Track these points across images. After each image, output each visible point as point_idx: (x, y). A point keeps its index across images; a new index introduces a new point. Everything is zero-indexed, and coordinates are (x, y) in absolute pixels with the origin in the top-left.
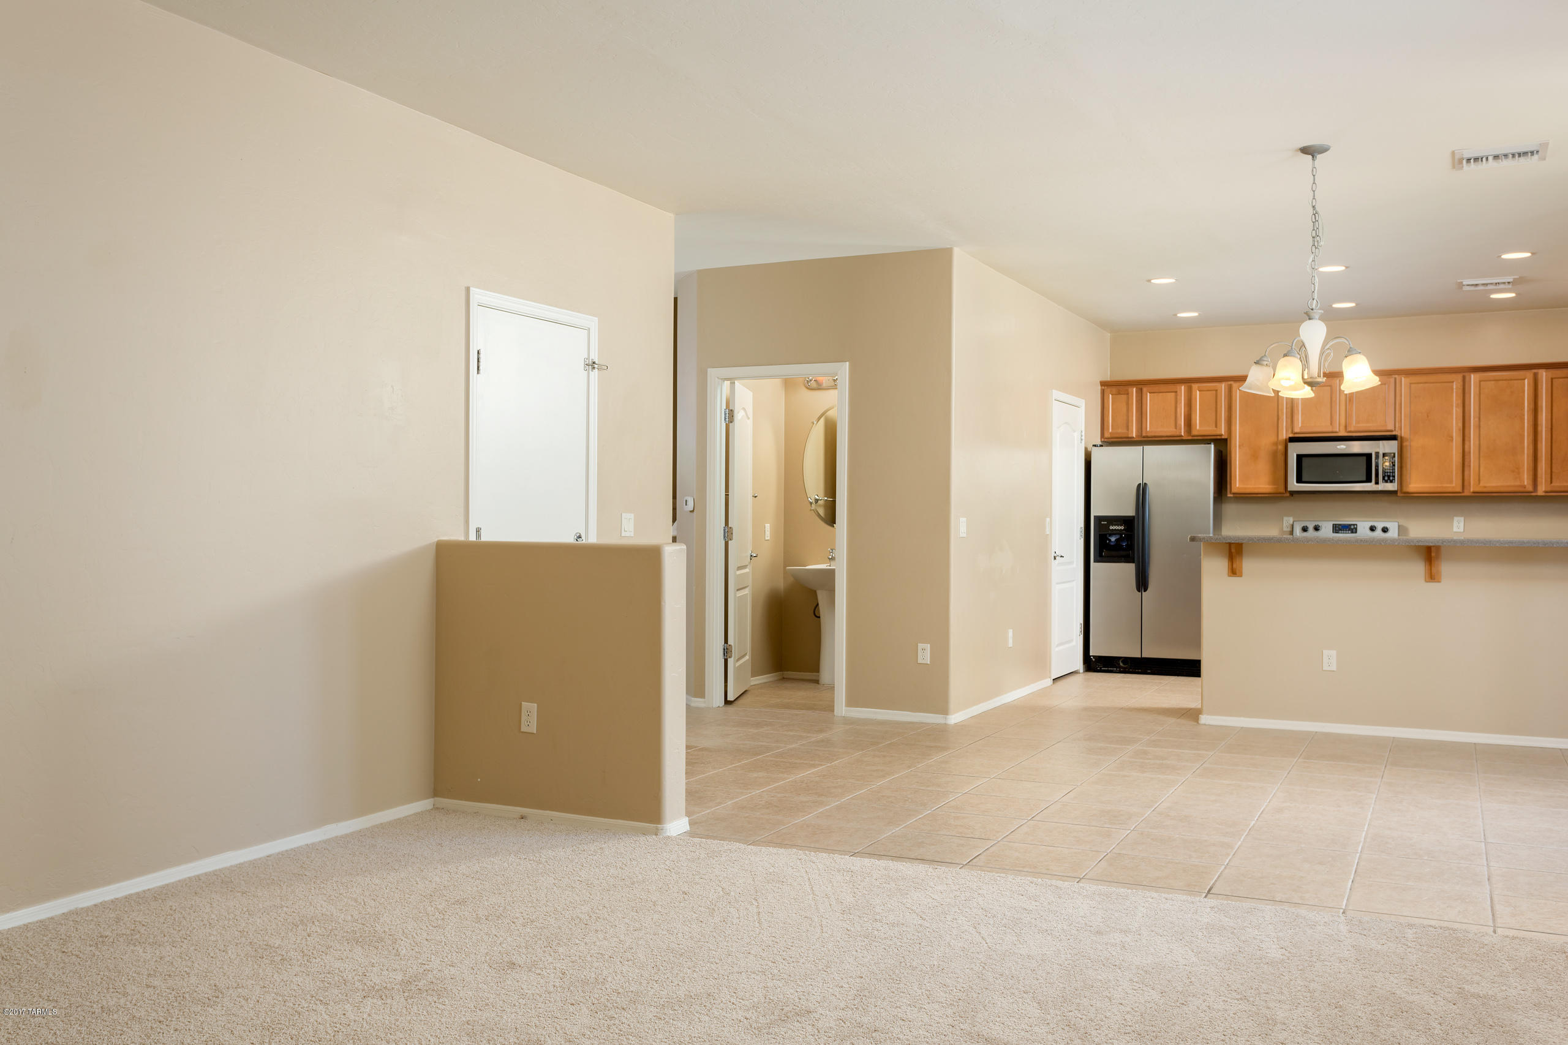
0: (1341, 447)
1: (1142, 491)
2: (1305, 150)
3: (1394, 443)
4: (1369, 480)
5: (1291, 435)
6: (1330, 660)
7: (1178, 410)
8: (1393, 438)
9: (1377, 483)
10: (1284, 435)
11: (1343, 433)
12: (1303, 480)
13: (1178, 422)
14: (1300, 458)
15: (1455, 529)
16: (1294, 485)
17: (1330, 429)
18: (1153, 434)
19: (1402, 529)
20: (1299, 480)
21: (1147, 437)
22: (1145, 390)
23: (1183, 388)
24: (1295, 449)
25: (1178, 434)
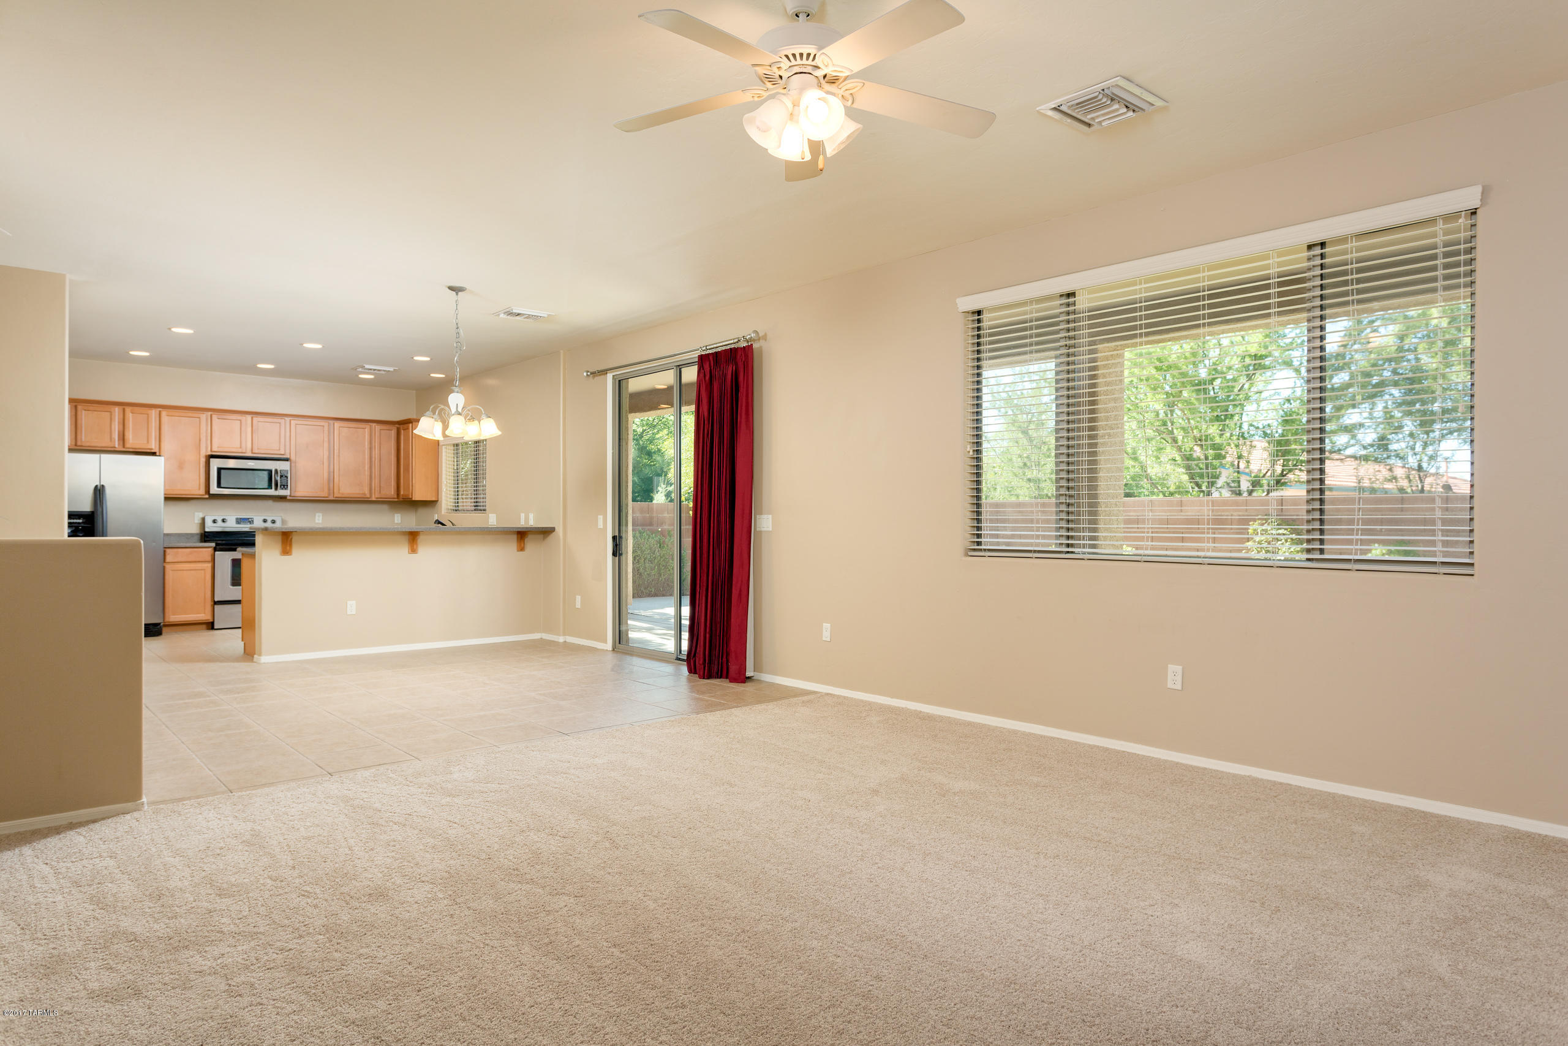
0: (251, 464)
1: (99, 492)
2: (451, 288)
3: (288, 463)
4: (270, 487)
5: (210, 453)
6: (352, 607)
7: (113, 426)
8: (287, 460)
9: (276, 489)
10: (205, 451)
11: (249, 454)
12: (222, 486)
13: (113, 436)
14: (219, 470)
15: (317, 521)
16: (214, 489)
17: (240, 450)
18: (88, 444)
19: (283, 522)
20: (219, 485)
21: (82, 446)
22: (79, 407)
23: (117, 410)
24: (215, 464)
25: (112, 446)
